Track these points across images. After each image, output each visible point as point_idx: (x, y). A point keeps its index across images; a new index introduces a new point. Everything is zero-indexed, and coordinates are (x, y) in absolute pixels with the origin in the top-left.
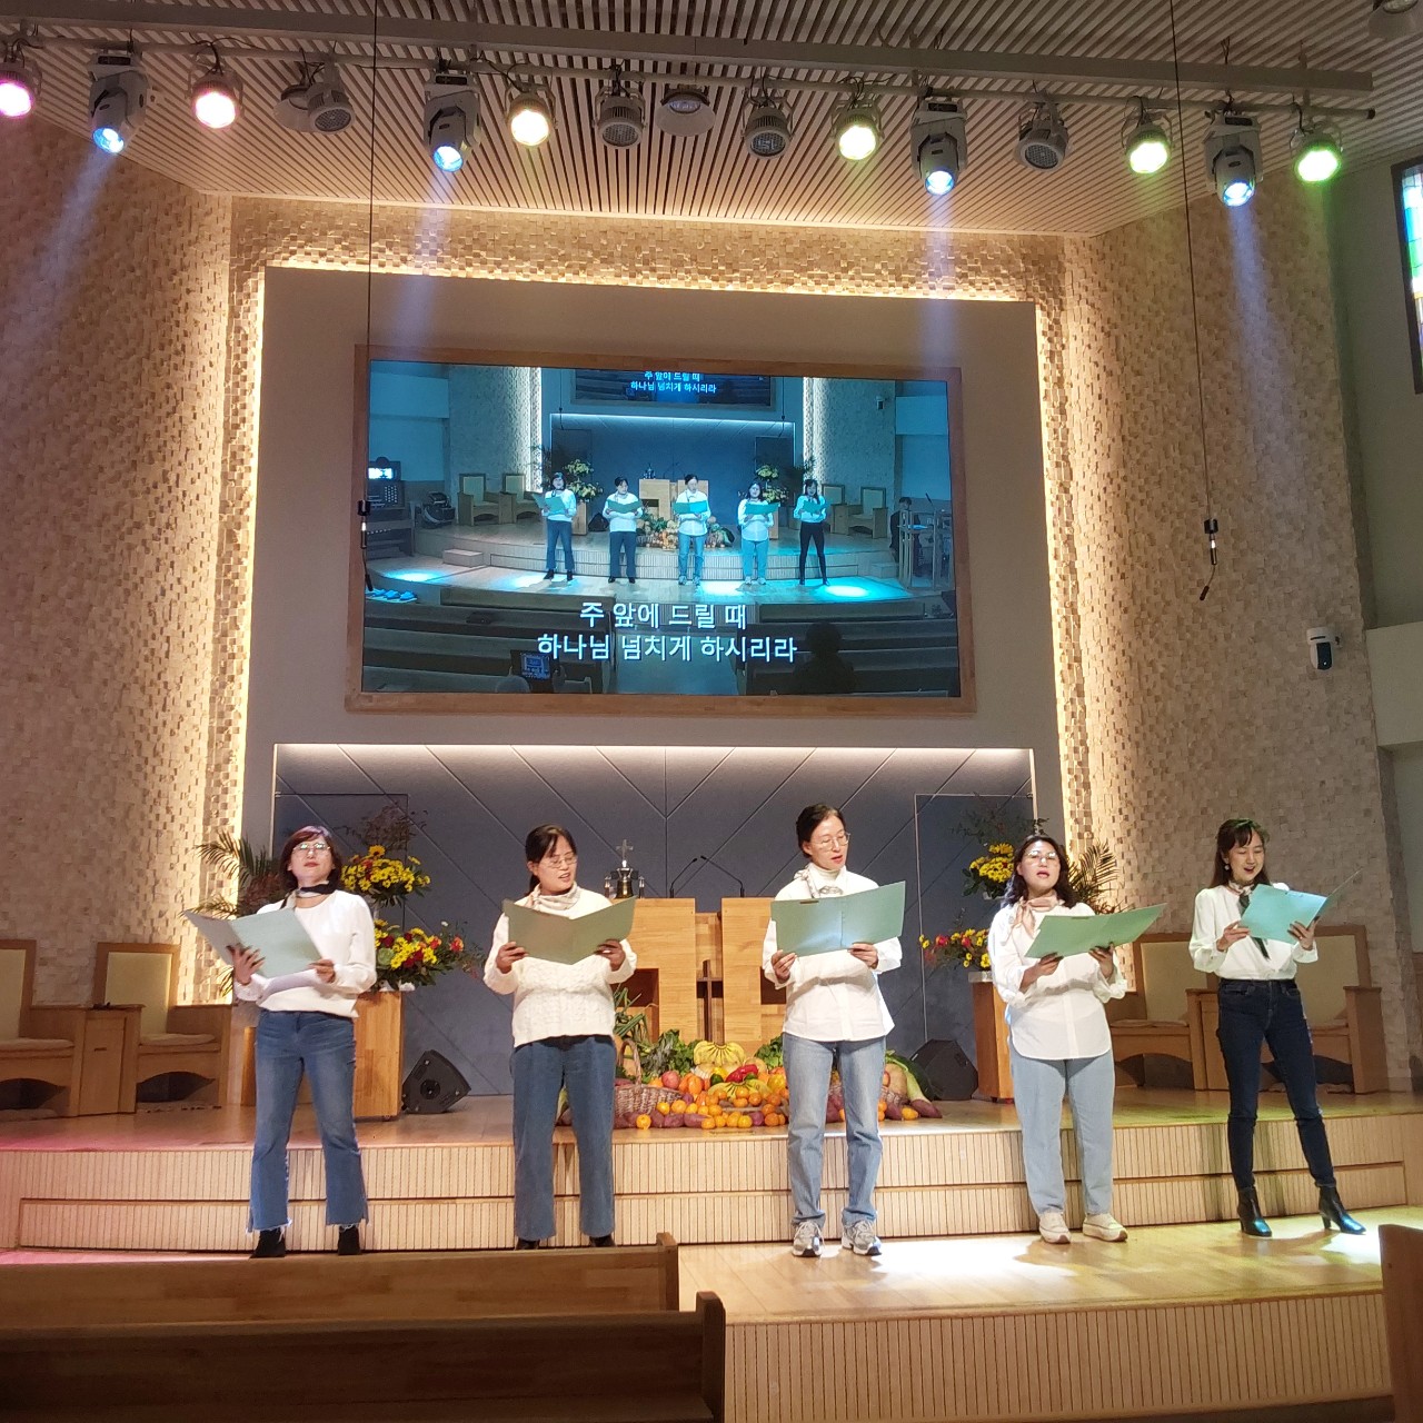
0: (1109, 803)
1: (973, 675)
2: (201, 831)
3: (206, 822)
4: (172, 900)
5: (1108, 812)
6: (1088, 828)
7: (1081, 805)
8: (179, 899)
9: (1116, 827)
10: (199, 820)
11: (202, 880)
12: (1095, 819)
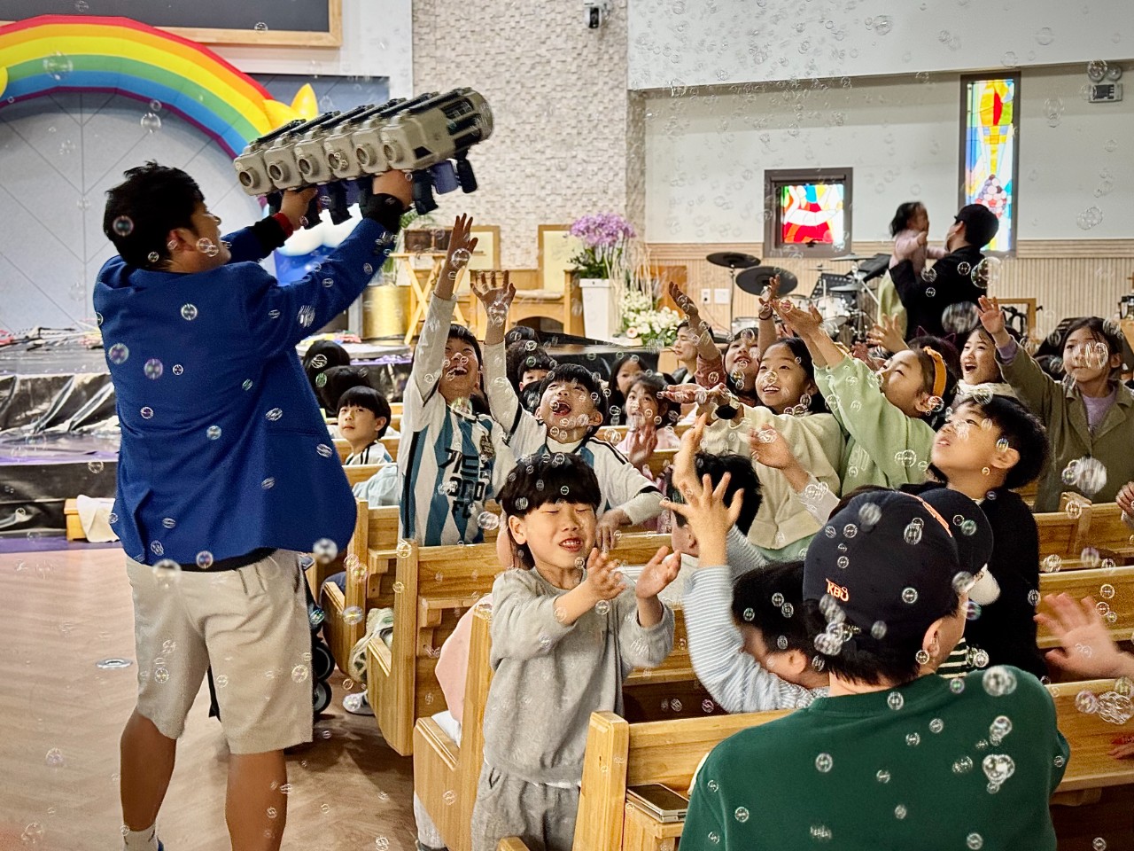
1: (340, 14)
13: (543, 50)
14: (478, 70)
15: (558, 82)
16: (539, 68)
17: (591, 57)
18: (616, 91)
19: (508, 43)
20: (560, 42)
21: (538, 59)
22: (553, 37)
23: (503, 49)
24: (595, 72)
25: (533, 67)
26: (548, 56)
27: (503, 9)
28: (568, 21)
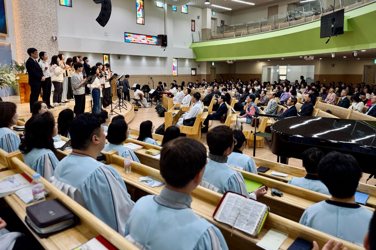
13: (41, 42)
14: (26, 44)
15: (45, 48)
16: (40, 46)
17: (51, 45)
18: (57, 51)
19: (33, 40)
20: (45, 41)
21: (40, 44)
22: (43, 40)
23: (32, 41)
24: (52, 47)
25: (39, 45)
26: (42, 43)
27: (31, 33)
28: (46, 38)
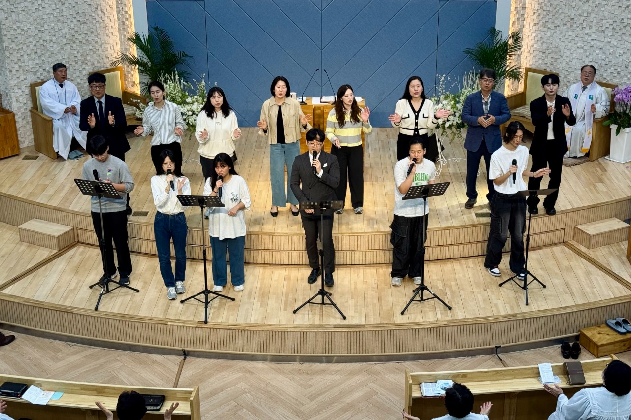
0: (533, 6)
2: (117, 17)
3: (118, 12)
4: (109, 49)
5: (532, 10)
6: (523, 15)
7: (521, 5)
8: (112, 48)
9: (535, 17)
10: (115, 13)
11: (121, 38)
12: (526, 11)
